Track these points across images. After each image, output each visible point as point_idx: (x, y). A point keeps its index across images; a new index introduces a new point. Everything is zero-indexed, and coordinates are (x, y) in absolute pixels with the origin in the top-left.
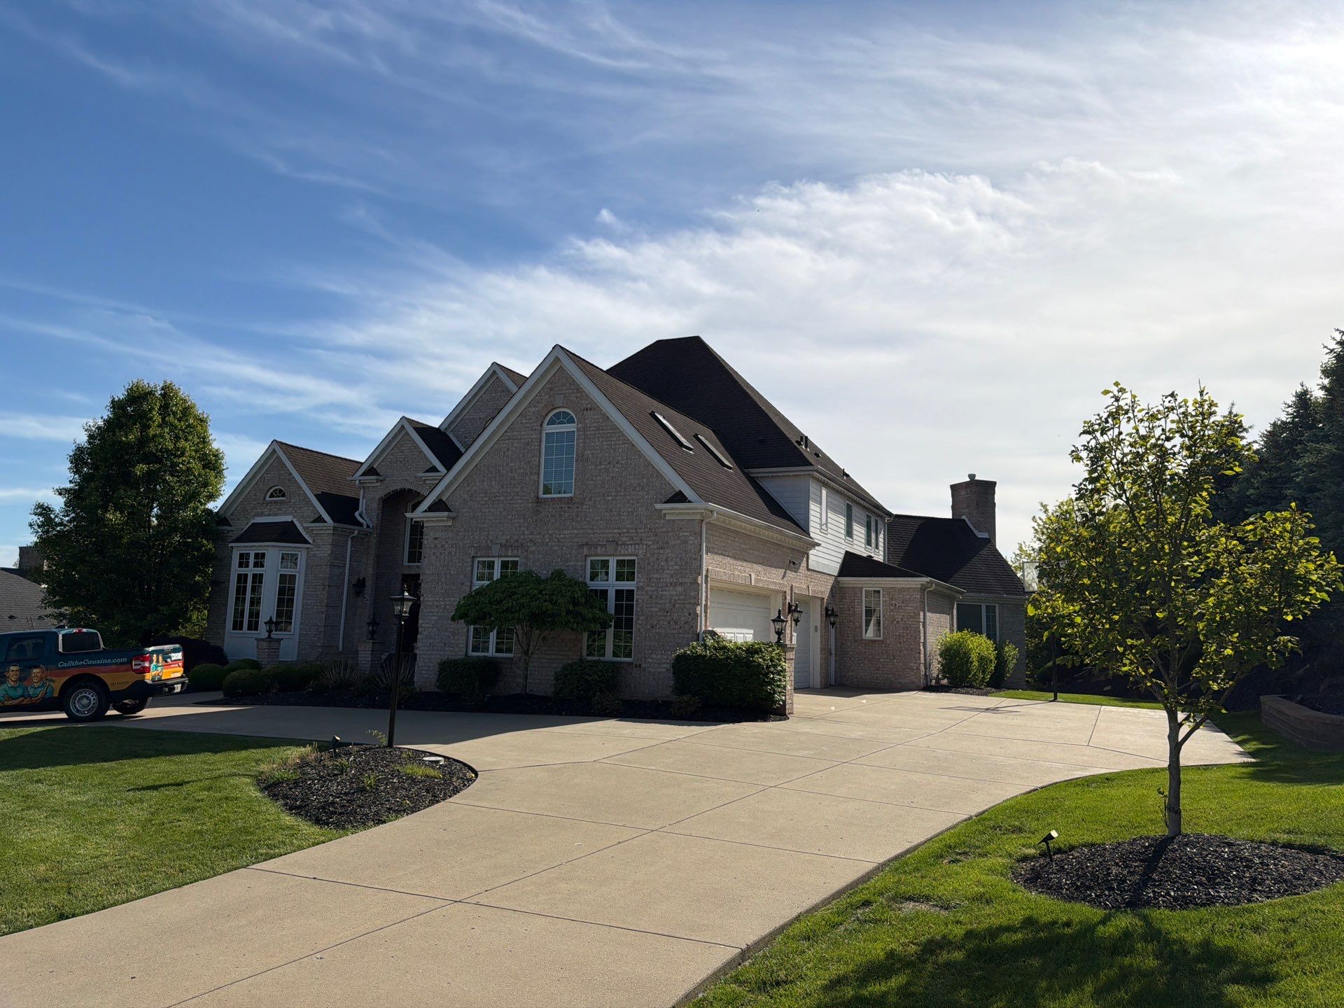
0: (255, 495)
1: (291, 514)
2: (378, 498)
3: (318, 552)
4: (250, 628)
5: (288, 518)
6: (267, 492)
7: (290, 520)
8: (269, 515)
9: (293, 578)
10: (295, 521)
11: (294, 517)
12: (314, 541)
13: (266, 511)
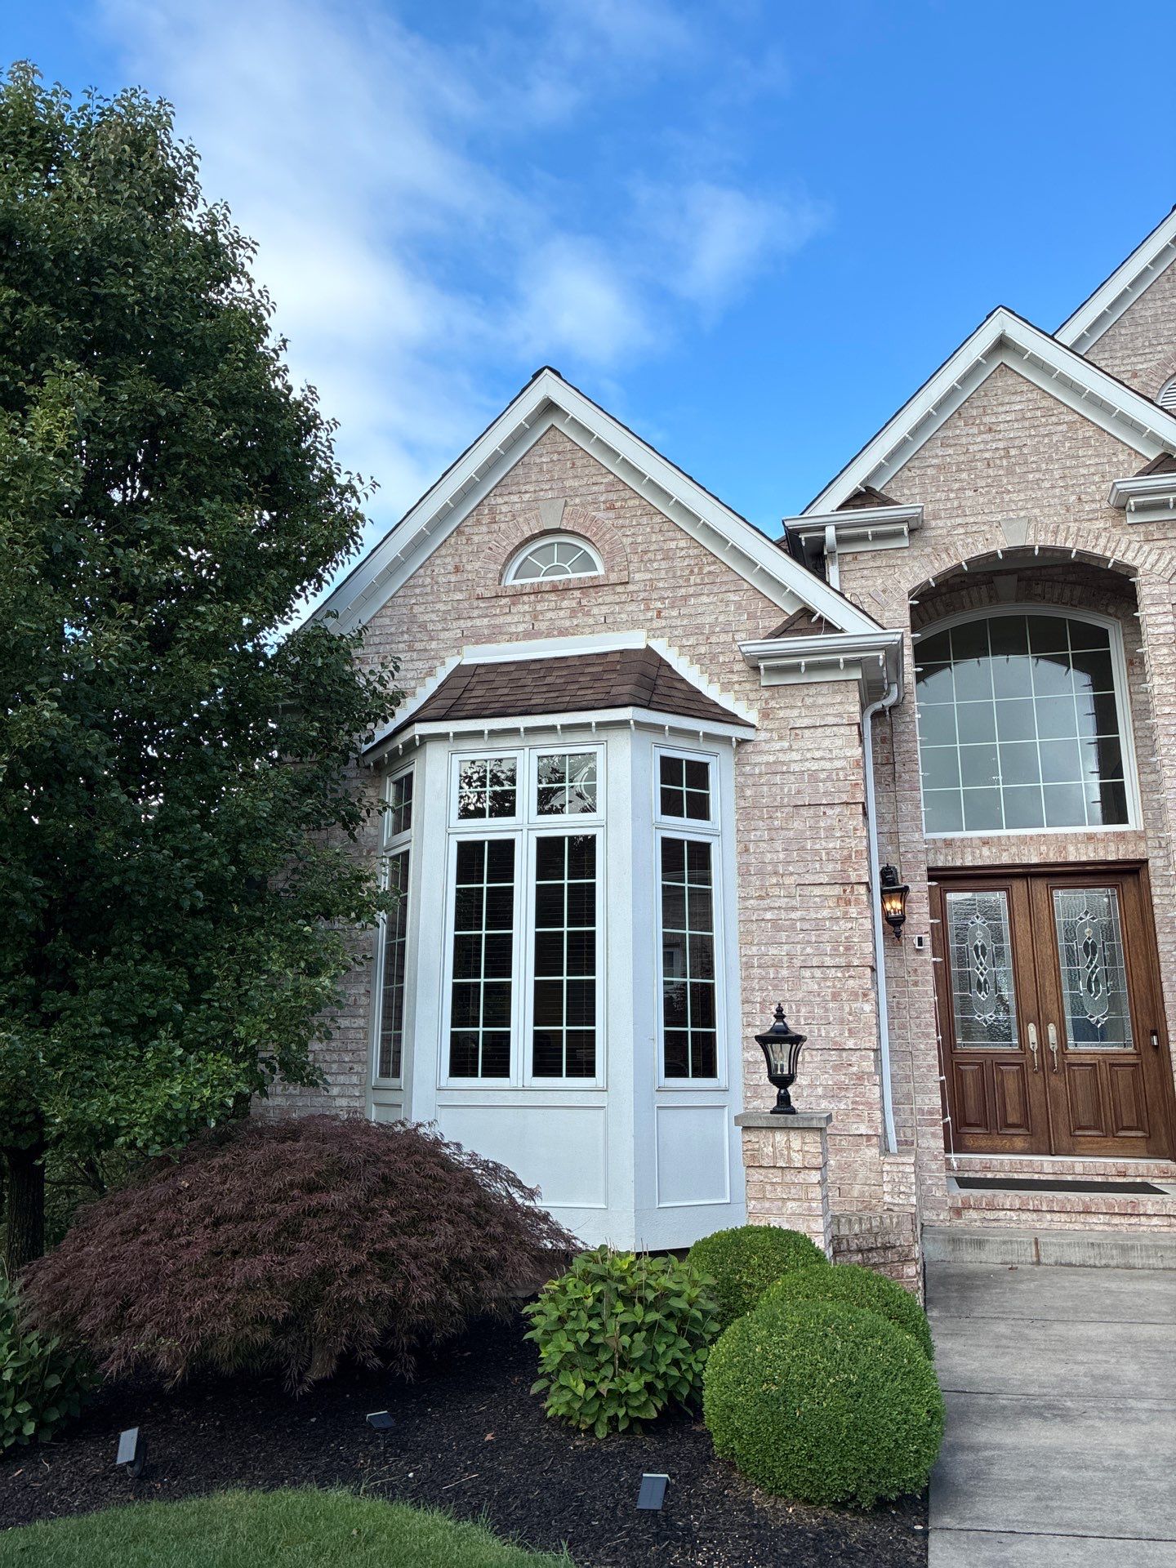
0: (457, 570)
1: (635, 624)
2: (907, 586)
3: (795, 756)
4: (545, 1064)
5: (635, 640)
6: (512, 555)
7: (643, 646)
8: (529, 635)
9: (701, 853)
10: (660, 647)
11: (653, 633)
12: (765, 714)
13: (517, 618)
